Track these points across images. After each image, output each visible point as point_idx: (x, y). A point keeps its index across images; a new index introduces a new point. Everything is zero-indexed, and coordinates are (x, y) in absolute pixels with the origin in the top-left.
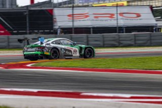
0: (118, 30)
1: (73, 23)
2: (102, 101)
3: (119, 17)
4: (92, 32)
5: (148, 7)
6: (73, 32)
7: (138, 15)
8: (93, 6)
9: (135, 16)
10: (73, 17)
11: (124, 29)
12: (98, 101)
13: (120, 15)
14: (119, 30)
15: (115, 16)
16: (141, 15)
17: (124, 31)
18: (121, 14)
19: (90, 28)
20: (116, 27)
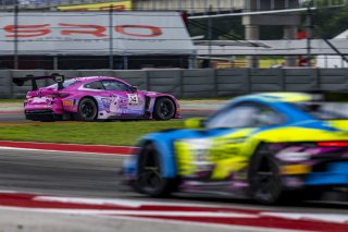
0: (111, 62)
1: (16, 46)
2: (79, 215)
3: (116, 34)
4: (56, 65)
5: (177, 14)
6: (16, 64)
7: (157, 32)
8: (59, 11)
9: (149, 32)
10: (16, 32)
11: (126, 60)
12: (73, 215)
13: (117, 30)
14: (115, 62)
15: (107, 33)
16: (163, 30)
17: (126, 64)
18: (120, 28)
19: (52, 57)
20: (107, 57)
